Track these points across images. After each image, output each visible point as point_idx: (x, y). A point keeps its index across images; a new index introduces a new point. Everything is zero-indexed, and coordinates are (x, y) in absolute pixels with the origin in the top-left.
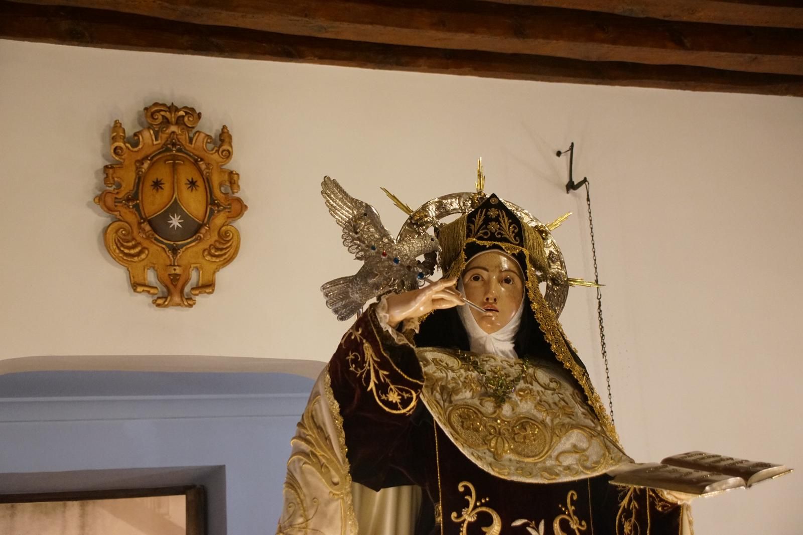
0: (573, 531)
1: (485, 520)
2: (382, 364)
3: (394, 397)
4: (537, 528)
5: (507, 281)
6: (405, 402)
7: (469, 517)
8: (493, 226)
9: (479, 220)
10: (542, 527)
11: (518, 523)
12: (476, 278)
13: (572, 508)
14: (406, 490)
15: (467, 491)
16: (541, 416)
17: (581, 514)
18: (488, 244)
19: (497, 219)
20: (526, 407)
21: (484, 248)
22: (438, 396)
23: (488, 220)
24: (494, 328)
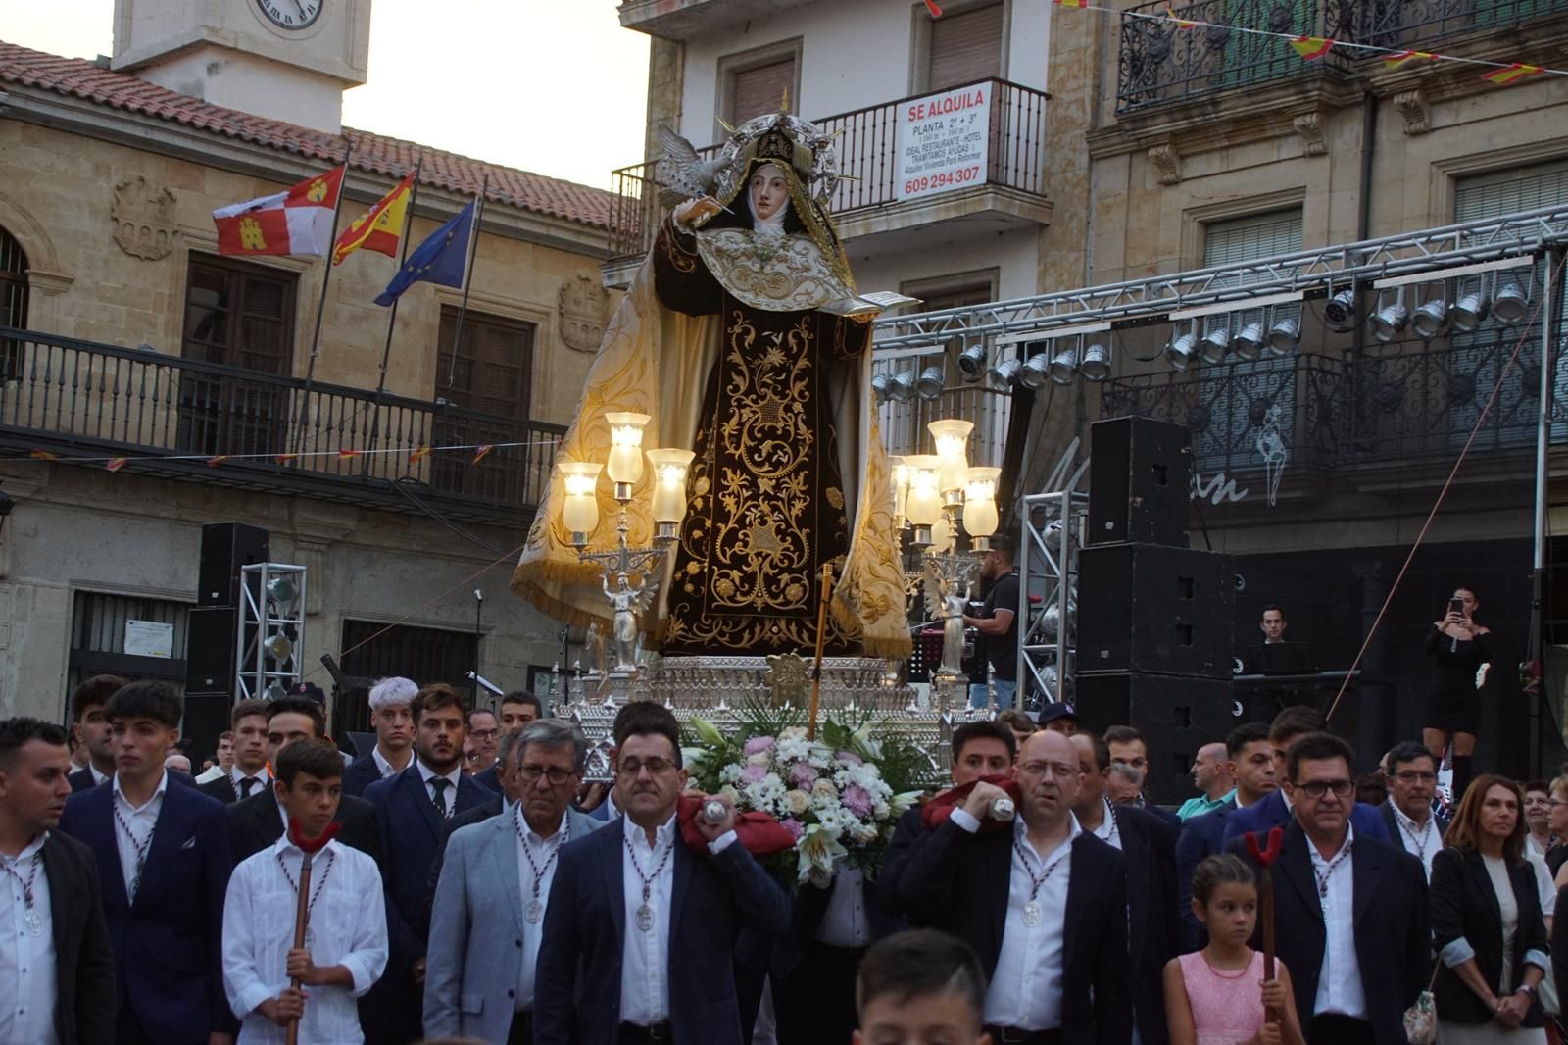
0: (802, 339)
1: (746, 332)
2: (674, 245)
3: (681, 263)
4: (777, 337)
5: (777, 185)
6: (689, 265)
7: (738, 330)
8: (773, 148)
9: (765, 143)
10: (781, 336)
11: (767, 333)
12: (758, 184)
13: (803, 327)
14: (716, 317)
15: (738, 316)
16: (787, 271)
17: (809, 330)
18: (764, 160)
19: (776, 142)
20: (781, 267)
21: (762, 163)
22: (725, 260)
23: (770, 142)
24: (764, 217)
